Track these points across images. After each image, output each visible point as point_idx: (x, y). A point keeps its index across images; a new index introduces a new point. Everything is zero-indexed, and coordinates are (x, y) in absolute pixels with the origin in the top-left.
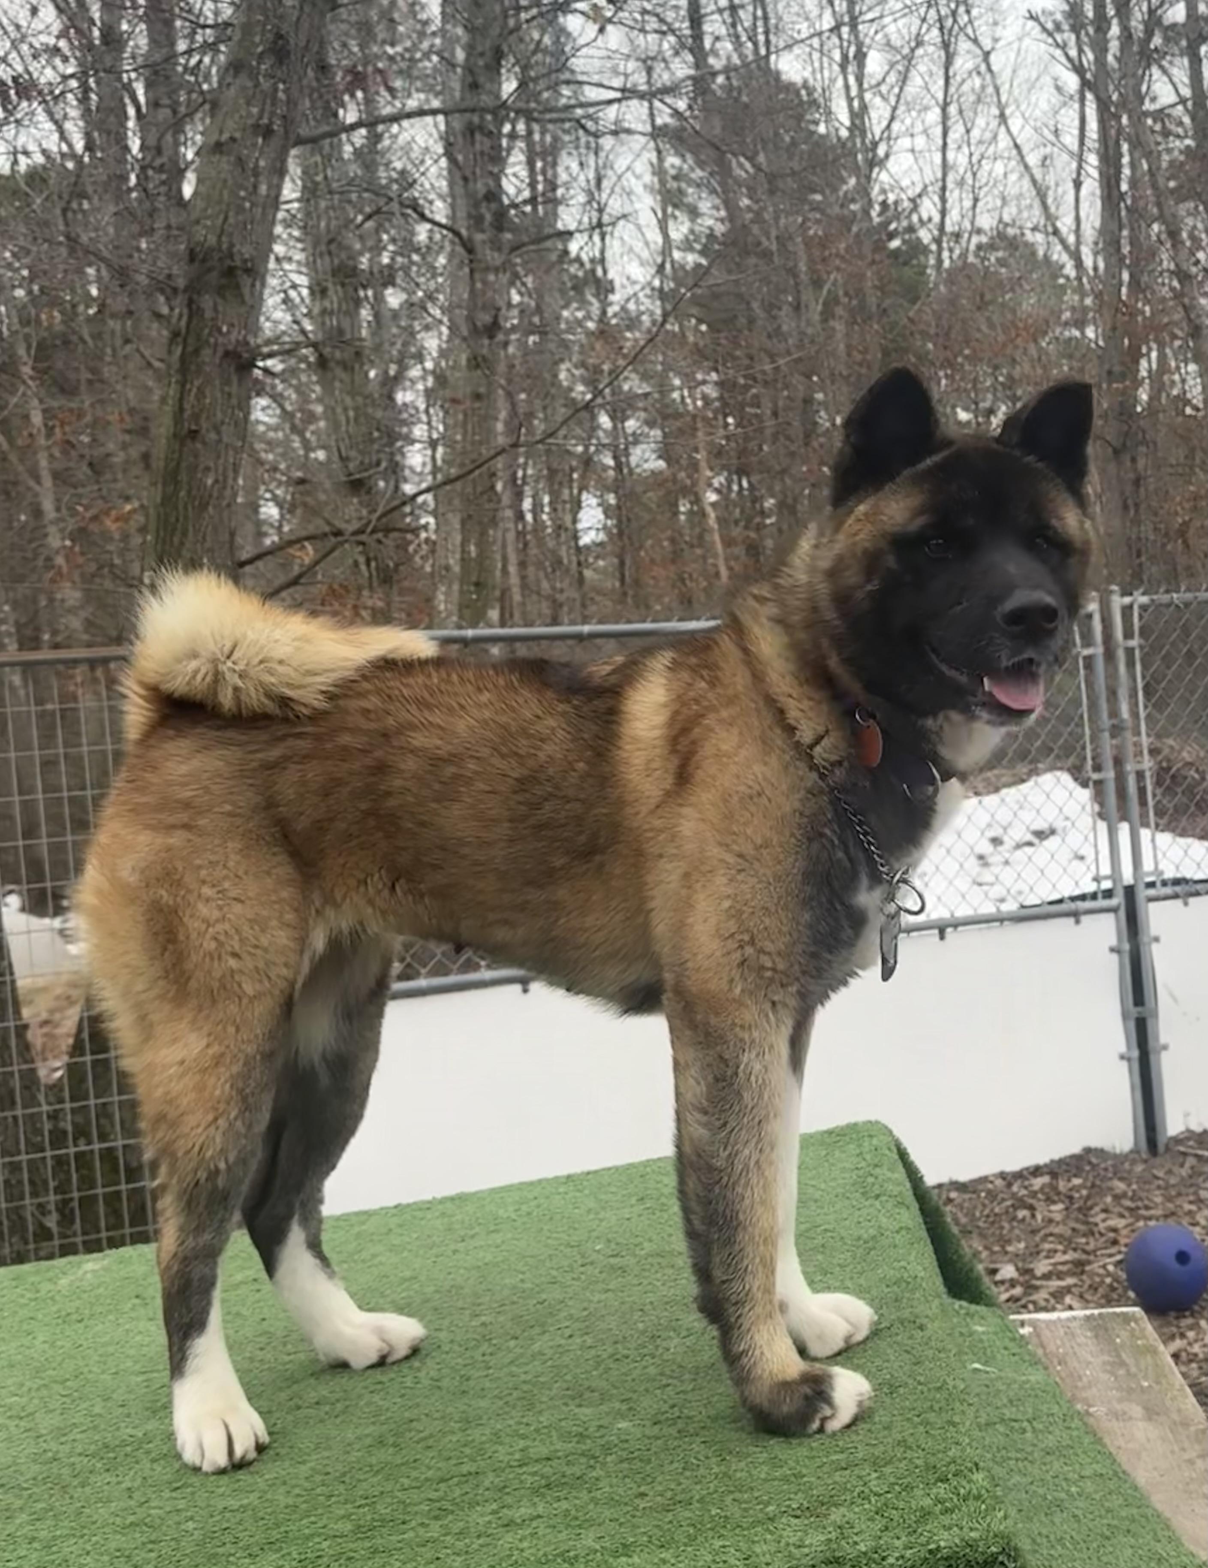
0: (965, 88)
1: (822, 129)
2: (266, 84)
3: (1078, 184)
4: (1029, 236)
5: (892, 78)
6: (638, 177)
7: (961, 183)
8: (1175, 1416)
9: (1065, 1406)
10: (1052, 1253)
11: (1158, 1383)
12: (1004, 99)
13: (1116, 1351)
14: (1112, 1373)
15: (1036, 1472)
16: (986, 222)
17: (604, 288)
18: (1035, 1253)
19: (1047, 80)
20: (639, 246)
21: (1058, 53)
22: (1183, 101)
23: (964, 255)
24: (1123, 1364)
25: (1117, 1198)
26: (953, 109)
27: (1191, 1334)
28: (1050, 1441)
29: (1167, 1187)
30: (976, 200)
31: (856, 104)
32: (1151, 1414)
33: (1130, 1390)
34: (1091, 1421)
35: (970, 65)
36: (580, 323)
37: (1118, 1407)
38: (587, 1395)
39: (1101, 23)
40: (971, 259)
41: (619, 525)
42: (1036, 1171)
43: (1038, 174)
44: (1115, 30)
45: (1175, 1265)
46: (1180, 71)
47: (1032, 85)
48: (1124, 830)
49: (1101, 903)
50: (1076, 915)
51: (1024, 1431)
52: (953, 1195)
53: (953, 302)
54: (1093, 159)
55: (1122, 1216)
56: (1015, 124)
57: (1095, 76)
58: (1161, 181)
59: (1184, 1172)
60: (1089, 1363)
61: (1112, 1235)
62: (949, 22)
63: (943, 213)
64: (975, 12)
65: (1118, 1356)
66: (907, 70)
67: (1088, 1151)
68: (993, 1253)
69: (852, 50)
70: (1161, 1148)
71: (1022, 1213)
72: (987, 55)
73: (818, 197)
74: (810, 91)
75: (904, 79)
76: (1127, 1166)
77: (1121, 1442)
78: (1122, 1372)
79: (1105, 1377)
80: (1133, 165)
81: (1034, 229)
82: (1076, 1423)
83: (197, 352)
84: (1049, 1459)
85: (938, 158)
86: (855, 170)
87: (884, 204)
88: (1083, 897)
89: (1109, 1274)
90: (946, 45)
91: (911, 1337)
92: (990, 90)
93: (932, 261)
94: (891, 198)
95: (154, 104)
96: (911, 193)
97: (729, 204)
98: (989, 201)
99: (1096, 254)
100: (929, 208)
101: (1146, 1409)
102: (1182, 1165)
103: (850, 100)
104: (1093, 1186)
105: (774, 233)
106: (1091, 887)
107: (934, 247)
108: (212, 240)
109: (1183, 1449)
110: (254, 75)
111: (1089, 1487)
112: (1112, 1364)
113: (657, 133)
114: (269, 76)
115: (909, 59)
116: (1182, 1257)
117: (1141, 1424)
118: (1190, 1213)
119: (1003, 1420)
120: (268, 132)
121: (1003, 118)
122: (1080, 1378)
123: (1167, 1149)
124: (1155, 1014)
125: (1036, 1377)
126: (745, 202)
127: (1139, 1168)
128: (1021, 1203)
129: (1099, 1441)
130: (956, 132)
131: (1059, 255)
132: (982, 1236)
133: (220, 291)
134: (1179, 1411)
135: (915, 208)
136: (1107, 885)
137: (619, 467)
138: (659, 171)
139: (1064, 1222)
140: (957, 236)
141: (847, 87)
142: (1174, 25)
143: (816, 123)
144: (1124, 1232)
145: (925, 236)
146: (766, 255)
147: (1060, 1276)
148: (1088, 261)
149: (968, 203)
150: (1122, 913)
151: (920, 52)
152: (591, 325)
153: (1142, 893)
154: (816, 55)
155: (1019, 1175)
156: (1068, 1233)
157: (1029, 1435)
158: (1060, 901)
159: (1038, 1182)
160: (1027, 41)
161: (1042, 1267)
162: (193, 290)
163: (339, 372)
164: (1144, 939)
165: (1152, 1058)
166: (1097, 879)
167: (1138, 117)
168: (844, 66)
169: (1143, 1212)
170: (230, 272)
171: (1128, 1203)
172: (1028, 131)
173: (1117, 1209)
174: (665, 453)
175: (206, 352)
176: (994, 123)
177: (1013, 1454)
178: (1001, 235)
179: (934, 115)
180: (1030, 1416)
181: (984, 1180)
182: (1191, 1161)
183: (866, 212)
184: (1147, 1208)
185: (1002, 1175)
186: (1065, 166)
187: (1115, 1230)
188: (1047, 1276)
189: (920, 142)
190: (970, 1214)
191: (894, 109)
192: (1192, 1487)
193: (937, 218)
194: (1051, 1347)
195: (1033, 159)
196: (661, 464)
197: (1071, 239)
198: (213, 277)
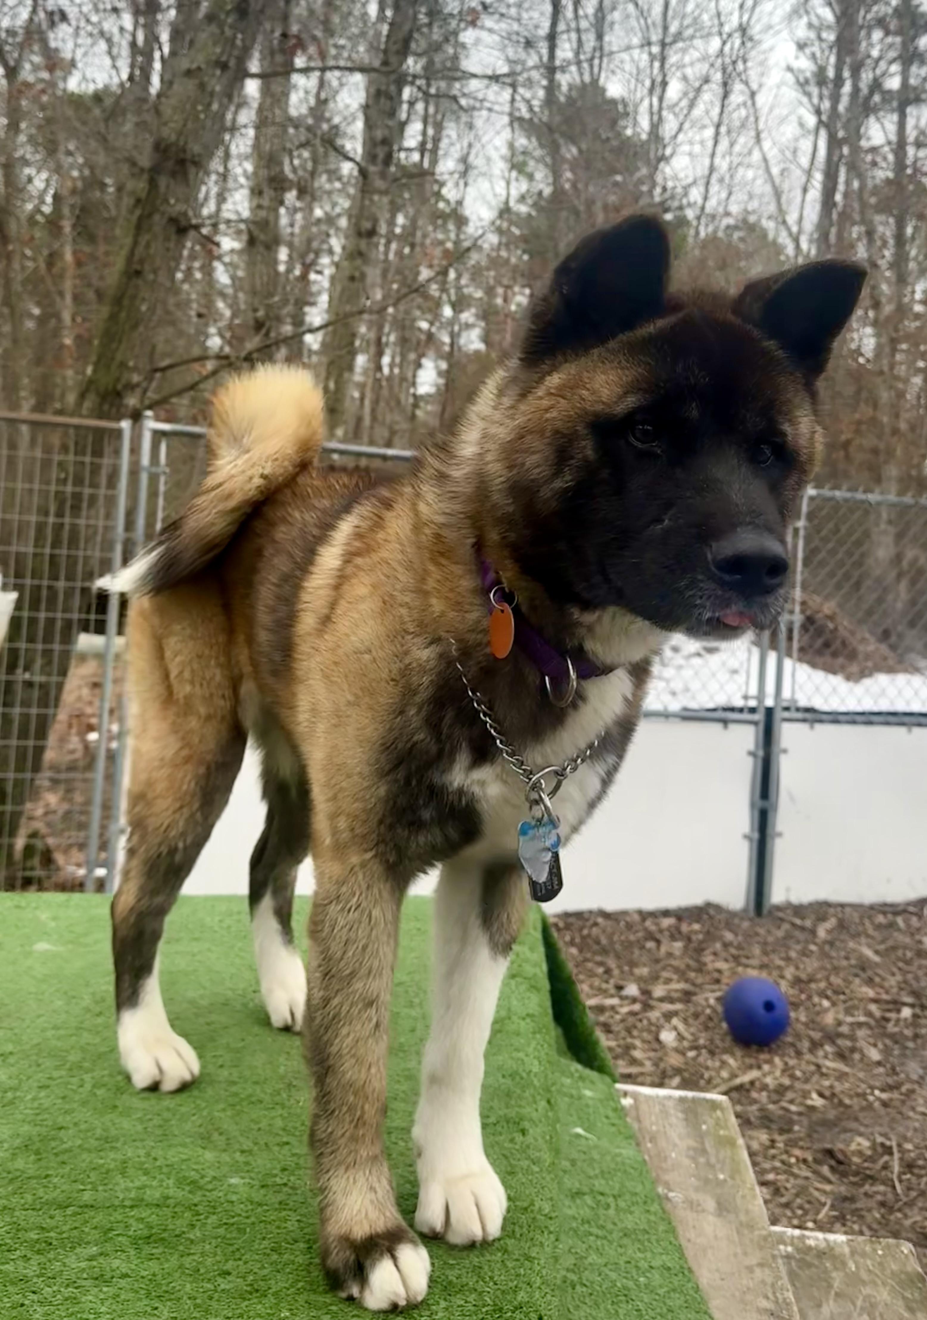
0: (735, 115)
1: (629, 132)
2: (228, 32)
3: (805, 190)
4: (765, 223)
5: (685, 103)
6: (496, 149)
7: (721, 180)
8: (743, 1218)
9: (648, 1186)
10: (668, 981)
11: (732, 1178)
12: (761, 126)
13: (701, 1137)
14: (694, 1159)
15: (612, 1253)
16: (734, 208)
17: (461, 221)
18: (655, 978)
19: (793, 118)
20: (490, 197)
21: (805, 100)
22: (889, 143)
23: (715, 231)
24: (704, 1151)
25: (726, 945)
26: (723, 129)
27: (766, 1067)
28: (629, 1222)
29: (765, 943)
30: (730, 194)
31: (656, 118)
32: (723, 1208)
33: (707, 1181)
34: (668, 1206)
35: (741, 99)
36: (441, 243)
37: (694, 1196)
38: (215, 1136)
39: (839, 81)
40: (720, 234)
41: (447, 385)
42: (666, 913)
43: (777, 181)
44: (847, 88)
45: (761, 1011)
46: (891, 122)
47: (783, 120)
48: (772, 658)
49: (746, 716)
50: (725, 722)
51: (608, 1206)
52: (600, 920)
53: (702, 262)
54: (818, 177)
55: (726, 960)
56: (767, 145)
57: (829, 118)
58: (866, 196)
59: (780, 934)
60: (675, 1145)
61: (716, 975)
62: (730, 68)
63: (706, 198)
64: (749, 64)
65: (703, 1143)
66: (695, 98)
67: (709, 905)
68: (622, 972)
69: (659, 79)
70: (765, 911)
71: (650, 945)
72: (753, 94)
73: (619, 178)
74: (625, 105)
75: (692, 105)
76: (736, 921)
77: (692, 1235)
78: (702, 1160)
79: (686, 1162)
80: (848, 183)
81: (770, 218)
82: (655, 1207)
83: (150, 215)
84: (625, 1241)
85: (707, 162)
86: (648, 162)
87: (664, 189)
88: (732, 709)
89: (709, 1006)
90: (725, 84)
91: (512, 1141)
92: (752, 119)
93: (692, 232)
94: (670, 184)
95: (173, 53)
96: (684, 183)
97: (556, 174)
98: (739, 196)
99: (811, 241)
100: (695, 195)
101: (719, 1203)
102: (779, 927)
103: (652, 114)
104: (708, 933)
105: (583, 197)
106: (739, 703)
107: (695, 223)
108: (173, 138)
109: (745, 1254)
110: (221, 26)
111: (656, 1278)
112: (695, 1149)
113: (515, 120)
114: (231, 27)
115: (698, 90)
116: (769, 1006)
117: (711, 1218)
118: (779, 968)
119: (592, 1191)
120: (224, 67)
121: (758, 138)
122: (666, 1159)
123: (770, 912)
124: (775, 809)
125: (628, 1152)
126: (569, 175)
127: (746, 924)
128: (650, 936)
129: (672, 1230)
130: (724, 144)
131: (784, 239)
132: (618, 957)
133: (173, 174)
134: (747, 1212)
135: (686, 194)
136: (752, 703)
137: (452, 345)
138: (511, 146)
139: (681, 957)
140: (713, 217)
141: (651, 105)
142: (890, 92)
143: (625, 127)
144: (727, 974)
145: (690, 214)
146: (577, 213)
147: (672, 1001)
148: (804, 246)
149: (724, 195)
150: (761, 727)
151: (706, 87)
152: (449, 245)
153: (779, 715)
154: (633, 81)
155: (653, 915)
156: (683, 967)
157: (611, 1212)
158: (714, 710)
159: (667, 922)
160: (784, 89)
161: (659, 991)
162: (154, 172)
163: (261, 249)
164: (775, 749)
165: (768, 840)
166: (746, 697)
167: (856, 150)
168: (651, 91)
169: (744, 961)
170: (182, 162)
171: (733, 951)
172: (775, 151)
173: (724, 954)
174: (486, 339)
175: (157, 217)
176: (752, 141)
177: (595, 1230)
178: (745, 221)
179: (709, 132)
180: (615, 1192)
181: (624, 913)
182: (786, 926)
183: (650, 192)
184: (748, 958)
185: (640, 912)
186: (798, 177)
187: (719, 971)
188: (661, 1000)
189: (697, 148)
190: (610, 937)
191: (682, 124)
192: (749, 1297)
193: (700, 201)
194: (646, 1123)
195: (775, 171)
196: (481, 346)
197: (795, 229)
198: (170, 164)
